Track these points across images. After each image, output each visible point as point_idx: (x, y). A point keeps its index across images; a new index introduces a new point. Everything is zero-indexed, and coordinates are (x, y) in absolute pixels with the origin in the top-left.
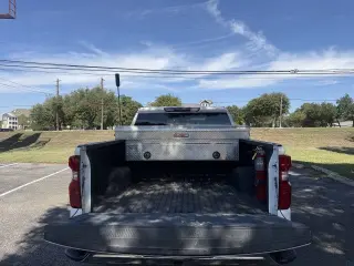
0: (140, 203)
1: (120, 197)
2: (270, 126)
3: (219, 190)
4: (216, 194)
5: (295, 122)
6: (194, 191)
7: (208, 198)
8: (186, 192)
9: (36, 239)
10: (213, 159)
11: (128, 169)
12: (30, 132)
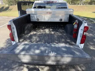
0: (35, 38)
1: (29, 35)
2: (79, 4)
3: (61, 33)
4: (59, 34)
5: (86, 2)
6: (53, 33)
7: (57, 36)
8: (50, 33)
9: (9, 42)
10: (59, 21)
11: (32, 24)
12: (7, 6)
